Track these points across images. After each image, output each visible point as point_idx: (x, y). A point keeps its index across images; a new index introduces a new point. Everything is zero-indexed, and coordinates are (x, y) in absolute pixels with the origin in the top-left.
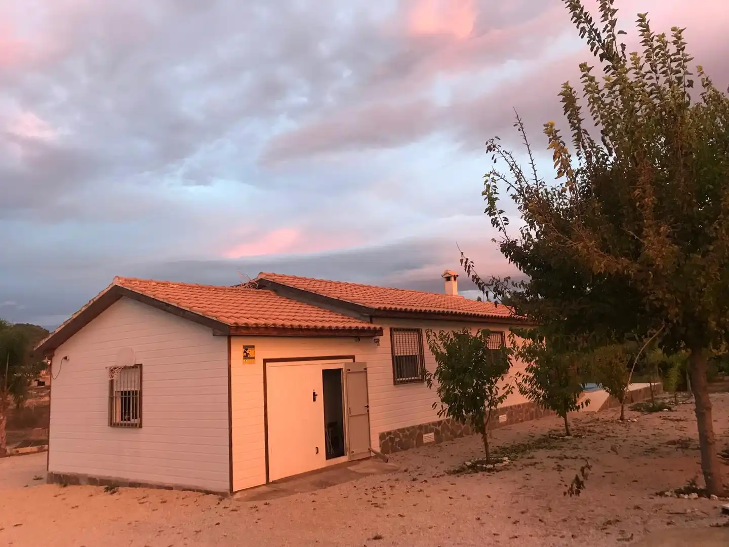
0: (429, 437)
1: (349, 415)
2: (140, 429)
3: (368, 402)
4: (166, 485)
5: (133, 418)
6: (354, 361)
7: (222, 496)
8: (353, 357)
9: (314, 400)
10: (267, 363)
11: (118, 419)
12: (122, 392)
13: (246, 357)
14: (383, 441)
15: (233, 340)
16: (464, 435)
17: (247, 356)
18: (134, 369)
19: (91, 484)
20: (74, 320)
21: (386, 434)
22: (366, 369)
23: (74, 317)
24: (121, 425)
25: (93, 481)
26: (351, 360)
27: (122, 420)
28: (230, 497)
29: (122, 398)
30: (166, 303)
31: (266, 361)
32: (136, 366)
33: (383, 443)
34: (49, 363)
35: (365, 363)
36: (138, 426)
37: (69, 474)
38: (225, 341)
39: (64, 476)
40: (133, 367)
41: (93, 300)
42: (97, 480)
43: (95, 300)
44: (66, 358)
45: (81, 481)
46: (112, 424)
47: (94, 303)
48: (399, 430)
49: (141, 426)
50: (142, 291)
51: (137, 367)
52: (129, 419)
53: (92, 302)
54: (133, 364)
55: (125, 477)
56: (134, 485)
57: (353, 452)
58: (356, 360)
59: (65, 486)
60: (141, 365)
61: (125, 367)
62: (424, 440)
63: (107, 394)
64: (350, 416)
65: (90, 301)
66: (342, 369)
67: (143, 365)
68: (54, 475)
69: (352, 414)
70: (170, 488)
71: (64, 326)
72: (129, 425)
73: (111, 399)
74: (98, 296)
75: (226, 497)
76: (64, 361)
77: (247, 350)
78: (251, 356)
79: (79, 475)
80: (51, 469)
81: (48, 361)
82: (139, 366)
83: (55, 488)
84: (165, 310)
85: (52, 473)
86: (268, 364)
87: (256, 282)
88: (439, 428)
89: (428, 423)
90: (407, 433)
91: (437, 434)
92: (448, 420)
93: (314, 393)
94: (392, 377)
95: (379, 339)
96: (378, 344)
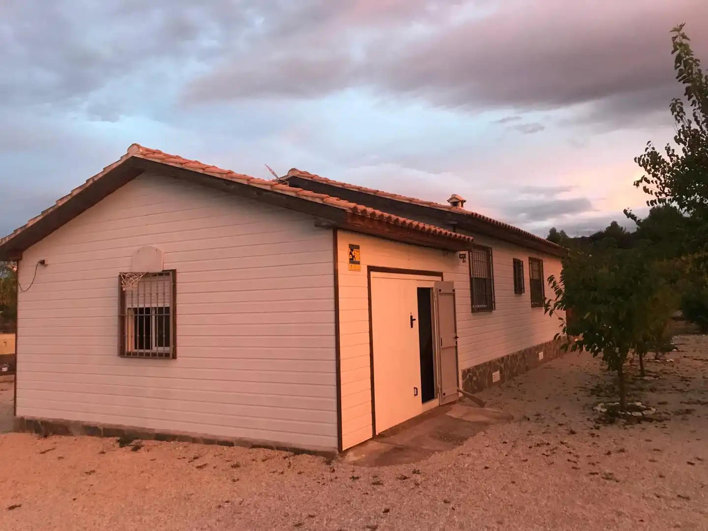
0: (496, 376)
1: (441, 347)
2: (173, 361)
3: (456, 332)
4: (221, 439)
5: (156, 346)
6: (442, 280)
7: (328, 457)
8: (440, 274)
9: (412, 327)
10: (371, 272)
11: (130, 346)
12: (135, 309)
13: (352, 261)
14: (465, 380)
15: (340, 234)
16: (519, 374)
17: (352, 259)
18: (161, 278)
19: (89, 435)
20: (60, 207)
21: (466, 371)
22: (454, 290)
23: (60, 204)
24: (135, 354)
25: (92, 430)
26: (439, 279)
27: (136, 348)
28: (340, 458)
29: (136, 317)
30: (225, 180)
31: (371, 269)
32: (165, 273)
33: (465, 382)
34: (15, 269)
35: (452, 283)
36: (171, 356)
37: (51, 421)
38: (329, 235)
39: (42, 422)
40: (160, 274)
41: (93, 178)
42: (100, 430)
43: (96, 179)
44: (42, 263)
45: (73, 430)
46: (122, 352)
47: (95, 182)
48: (476, 367)
49: (174, 357)
50: (182, 164)
51: (168, 274)
52: (148, 347)
53: (91, 182)
54: (160, 270)
55: (148, 427)
56: (162, 437)
57: (444, 394)
58: (444, 279)
59: (46, 436)
60: (174, 272)
61: (147, 275)
62: (493, 379)
63: (114, 311)
64: (442, 349)
65: (88, 181)
66: (432, 288)
67: (177, 271)
68: (25, 423)
69: (443, 346)
70: (229, 444)
71: (41, 217)
72: (148, 354)
73: (122, 319)
74: (102, 172)
75: (333, 459)
76: (40, 267)
77: (352, 250)
78: (357, 260)
79: (68, 421)
80: (20, 413)
81: (13, 267)
82: (171, 273)
83: (29, 439)
84: (224, 190)
85: (22, 419)
86: (373, 274)
87: (287, 180)
88: (502, 365)
89: (495, 360)
90: (481, 370)
91: (501, 373)
92: (508, 356)
93: (411, 317)
94: (470, 303)
95: (465, 255)
96: (464, 261)
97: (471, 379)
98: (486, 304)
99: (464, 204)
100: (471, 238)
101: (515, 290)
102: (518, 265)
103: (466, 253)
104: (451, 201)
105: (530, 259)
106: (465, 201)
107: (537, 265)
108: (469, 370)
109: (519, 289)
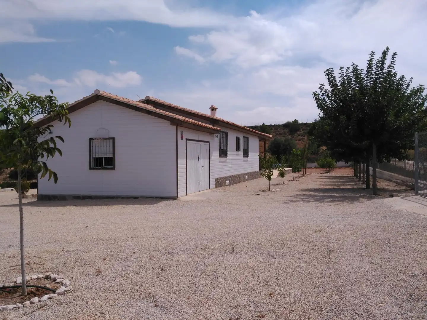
2: (114, 170)
5: (108, 165)
8: (209, 142)
9: (199, 160)
10: (187, 141)
14: (216, 182)
16: (237, 183)
24: (95, 168)
28: (178, 199)
32: (110, 139)
40: (108, 139)
43: (79, 102)
44: (50, 133)
45: (68, 198)
46: (90, 168)
48: (220, 178)
54: (107, 137)
58: (210, 144)
62: (226, 183)
63: (87, 153)
67: (115, 138)
68: (43, 196)
72: (105, 168)
77: (181, 133)
82: (112, 138)
84: (136, 110)
85: (41, 195)
87: (145, 101)
88: (230, 179)
89: (227, 176)
90: (222, 179)
91: (229, 182)
92: (233, 176)
93: (199, 157)
94: (219, 154)
95: (218, 135)
96: (217, 138)
97: (218, 181)
98: (225, 154)
99: (217, 110)
100: (220, 129)
101: (237, 150)
102: (238, 140)
103: (218, 134)
104: (211, 108)
105: (243, 137)
106: (217, 109)
107: (246, 140)
108: (217, 179)
109: (238, 149)
